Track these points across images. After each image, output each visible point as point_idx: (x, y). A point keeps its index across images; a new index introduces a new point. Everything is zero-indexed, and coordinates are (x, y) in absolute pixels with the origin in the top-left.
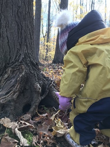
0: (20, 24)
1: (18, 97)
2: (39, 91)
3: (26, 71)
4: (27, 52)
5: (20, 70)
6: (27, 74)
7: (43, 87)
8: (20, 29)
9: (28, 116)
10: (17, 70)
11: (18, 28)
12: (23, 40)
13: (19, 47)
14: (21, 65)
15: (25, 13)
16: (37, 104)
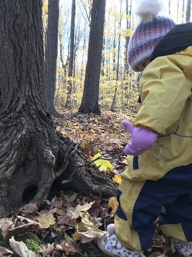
0: (19, 45)
1: (14, 173)
2: (51, 162)
3: (28, 128)
4: (30, 94)
5: (18, 127)
6: (30, 132)
7: (60, 156)
8: (19, 54)
9: (32, 206)
10: (12, 125)
11: (14, 52)
12: (24, 73)
13: (16, 85)
14: (19, 117)
15: (28, 26)
16: (49, 186)
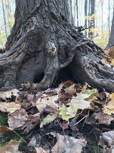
2: (51, 52)
3: (36, 25)
5: (30, 25)
